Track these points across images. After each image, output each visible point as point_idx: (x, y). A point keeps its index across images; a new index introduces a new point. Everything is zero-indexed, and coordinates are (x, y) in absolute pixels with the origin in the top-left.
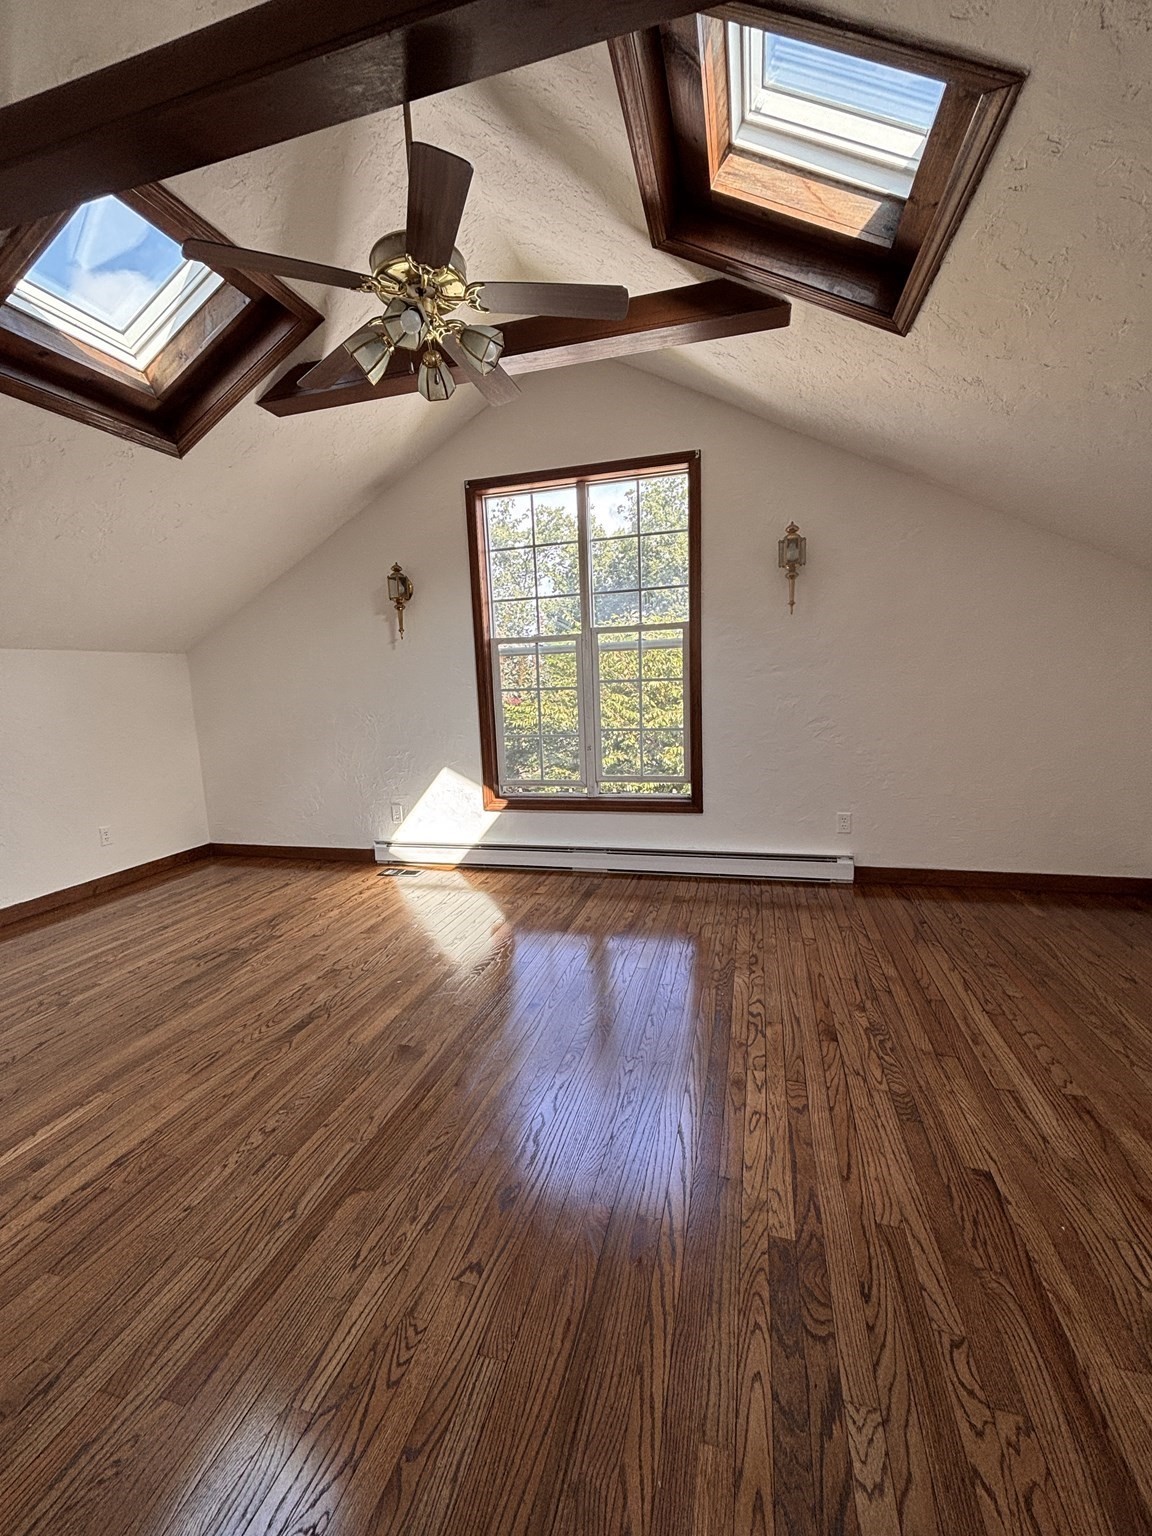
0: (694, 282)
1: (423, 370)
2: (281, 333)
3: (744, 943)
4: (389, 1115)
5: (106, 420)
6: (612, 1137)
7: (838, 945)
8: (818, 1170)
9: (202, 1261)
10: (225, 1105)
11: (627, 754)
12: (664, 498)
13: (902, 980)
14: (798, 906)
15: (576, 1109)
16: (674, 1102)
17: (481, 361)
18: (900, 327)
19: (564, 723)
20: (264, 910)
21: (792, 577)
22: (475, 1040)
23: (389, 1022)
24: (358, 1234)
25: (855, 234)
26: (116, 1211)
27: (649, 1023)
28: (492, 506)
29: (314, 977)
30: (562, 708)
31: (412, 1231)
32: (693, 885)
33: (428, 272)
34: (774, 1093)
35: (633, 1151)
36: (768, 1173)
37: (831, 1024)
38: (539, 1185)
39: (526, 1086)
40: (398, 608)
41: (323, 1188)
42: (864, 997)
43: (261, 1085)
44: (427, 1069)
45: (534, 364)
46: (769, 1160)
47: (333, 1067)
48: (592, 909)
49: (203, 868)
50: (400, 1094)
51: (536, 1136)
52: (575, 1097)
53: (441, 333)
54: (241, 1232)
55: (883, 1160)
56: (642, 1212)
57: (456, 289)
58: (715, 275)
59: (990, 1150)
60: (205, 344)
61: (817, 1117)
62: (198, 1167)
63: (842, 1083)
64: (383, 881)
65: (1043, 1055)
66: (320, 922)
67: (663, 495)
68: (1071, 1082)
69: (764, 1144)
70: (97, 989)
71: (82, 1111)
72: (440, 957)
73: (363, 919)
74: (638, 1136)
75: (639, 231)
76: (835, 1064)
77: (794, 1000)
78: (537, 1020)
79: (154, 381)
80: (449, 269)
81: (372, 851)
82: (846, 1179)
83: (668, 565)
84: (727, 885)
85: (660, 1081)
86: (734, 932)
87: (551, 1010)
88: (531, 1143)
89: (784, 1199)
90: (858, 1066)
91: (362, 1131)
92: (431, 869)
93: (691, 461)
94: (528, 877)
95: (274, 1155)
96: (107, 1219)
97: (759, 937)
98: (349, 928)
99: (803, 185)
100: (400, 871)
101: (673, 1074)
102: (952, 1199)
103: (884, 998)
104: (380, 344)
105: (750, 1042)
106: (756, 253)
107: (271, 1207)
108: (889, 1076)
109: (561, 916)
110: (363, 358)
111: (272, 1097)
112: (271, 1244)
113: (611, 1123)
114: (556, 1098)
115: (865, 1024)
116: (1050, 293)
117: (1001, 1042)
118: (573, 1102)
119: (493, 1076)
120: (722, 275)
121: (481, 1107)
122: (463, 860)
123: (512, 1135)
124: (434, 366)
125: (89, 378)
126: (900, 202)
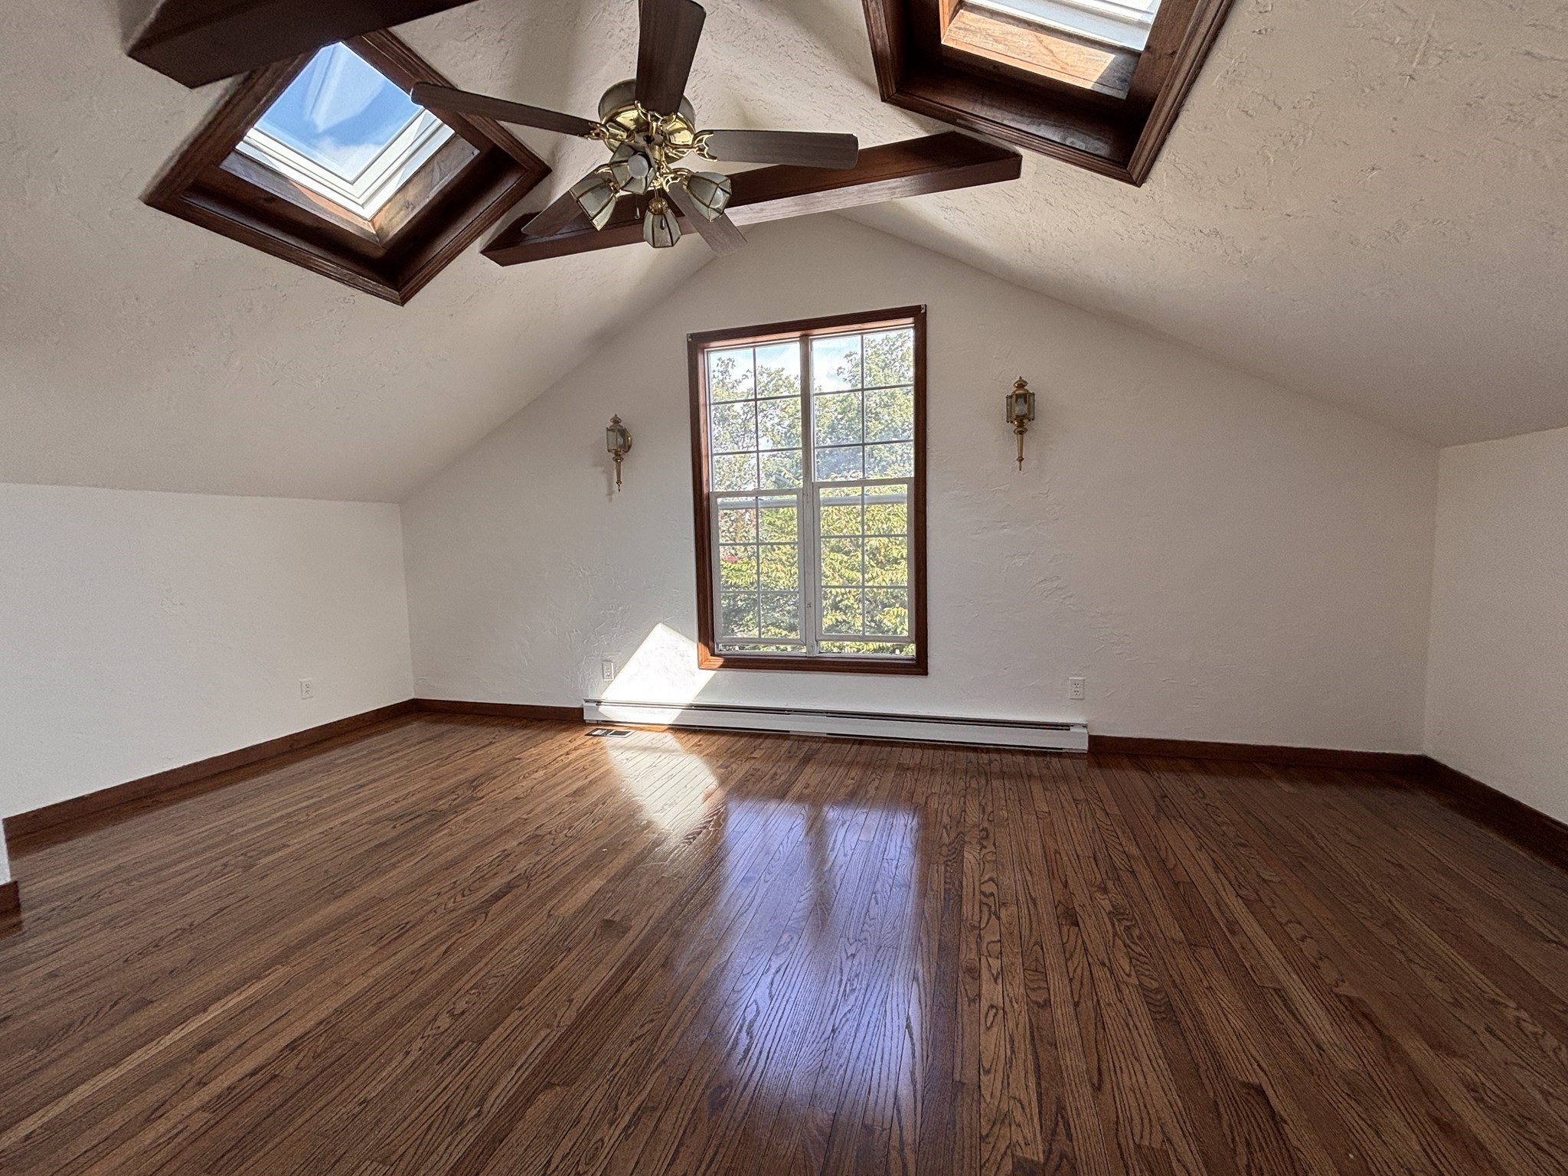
0: (922, 134)
1: (649, 218)
2: (509, 184)
3: (973, 816)
4: (589, 999)
5: (330, 266)
6: (833, 1031)
7: (1074, 819)
8: (1065, 1075)
9: (375, 1164)
10: (413, 981)
11: (846, 614)
12: (884, 361)
13: (1145, 858)
14: (1030, 777)
15: (793, 996)
16: (901, 991)
17: (708, 207)
18: (1134, 177)
19: (781, 582)
20: (466, 770)
21: (1021, 433)
22: (685, 916)
23: (592, 893)
24: (549, 1138)
25: (1089, 86)
26: (287, 1101)
27: (873, 902)
28: (715, 359)
29: (515, 843)
30: (780, 567)
31: (611, 1135)
32: (918, 753)
33: (657, 119)
34: (1011, 984)
35: (857, 1046)
36: (1008, 1077)
37: (1071, 907)
38: (752, 1084)
39: (739, 970)
40: (616, 461)
41: (514, 1082)
42: (1105, 877)
43: (453, 960)
44: (632, 947)
45: (761, 215)
46: (1009, 1063)
47: (531, 942)
48: (811, 775)
49: (408, 723)
50: (603, 974)
51: (751, 1025)
52: (792, 984)
53: (668, 181)
54: (419, 1132)
55: (1137, 1065)
56: (868, 1122)
57: (684, 138)
58: (944, 128)
59: (1258, 1058)
60: (432, 194)
61: (1062, 1012)
62: (378, 1054)
63: (1087, 973)
64: (590, 742)
65: (1310, 948)
66: (524, 784)
67: (883, 357)
68: (1343, 981)
69: (1003, 1042)
70: (287, 850)
71: (258, 986)
72: (649, 824)
73: (570, 781)
74: (862, 1029)
75: (868, 84)
76: (1078, 951)
77: (1029, 878)
78: (752, 895)
79: (380, 232)
80: (677, 117)
81: (581, 710)
82: (1098, 1088)
83: (887, 426)
84: (953, 752)
85: (885, 967)
86: (962, 803)
87: (767, 885)
88: (744, 1034)
89: (1028, 1110)
90: (1103, 956)
91: (560, 1015)
92: (641, 729)
93: (918, 315)
94: (743, 740)
95: (461, 1041)
96: (274, 1111)
97: (989, 809)
98: (553, 791)
99: (1035, 39)
100: (609, 731)
101: (899, 960)
102: (1219, 1116)
103: (1125, 876)
104: (606, 189)
105: (983, 926)
106: (987, 105)
107: (456, 1101)
108: (1138, 968)
109: (778, 782)
110: (589, 203)
111: (463, 975)
112: (453, 1147)
113: (832, 1013)
114: (772, 984)
115: (1109, 908)
116: (1294, 139)
117: (1261, 932)
118: (790, 989)
119: (704, 957)
120: (951, 128)
121: (691, 992)
122: (676, 720)
123: (723, 1025)
124: (660, 213)
125: (315, 225)
126: (1135, 54)
